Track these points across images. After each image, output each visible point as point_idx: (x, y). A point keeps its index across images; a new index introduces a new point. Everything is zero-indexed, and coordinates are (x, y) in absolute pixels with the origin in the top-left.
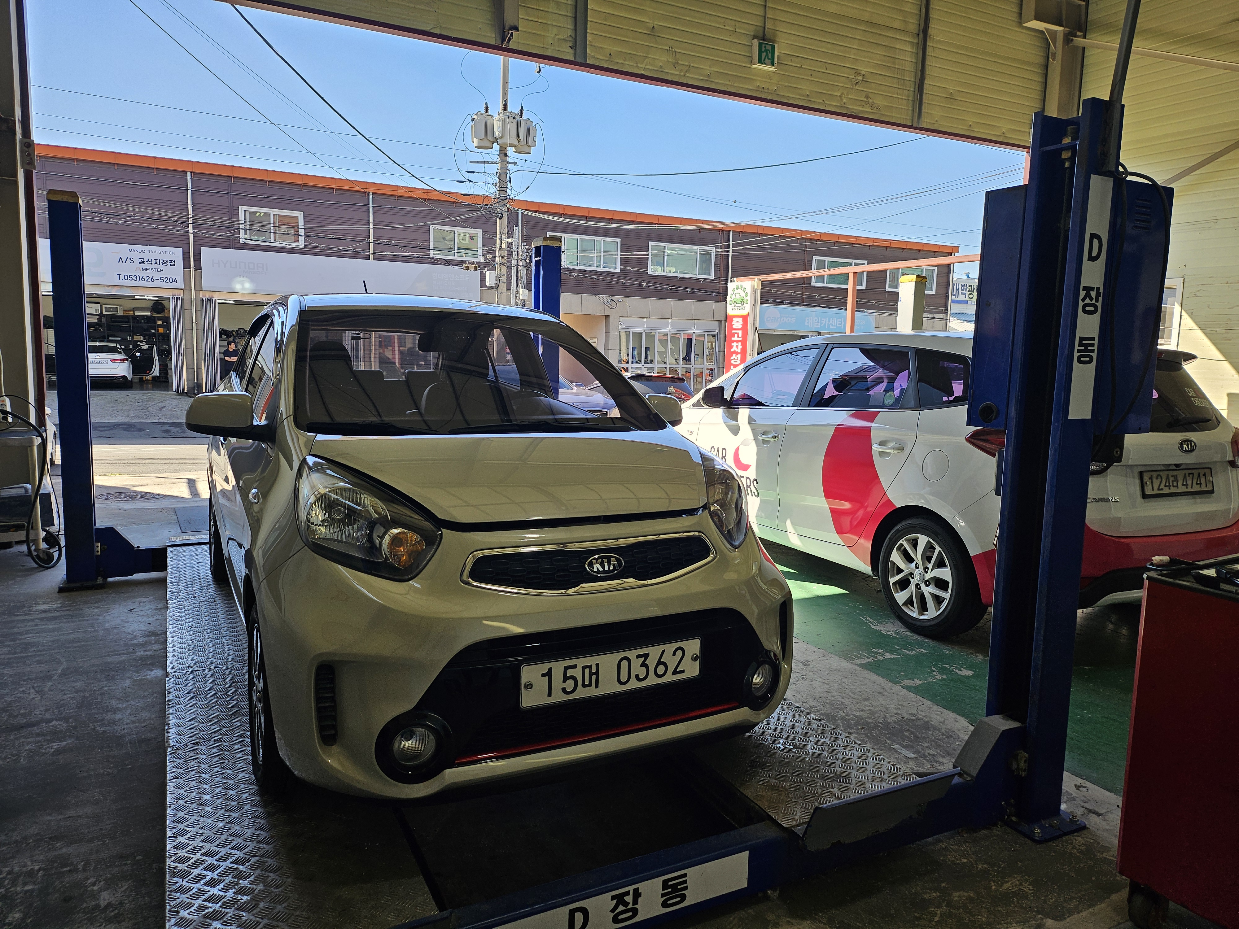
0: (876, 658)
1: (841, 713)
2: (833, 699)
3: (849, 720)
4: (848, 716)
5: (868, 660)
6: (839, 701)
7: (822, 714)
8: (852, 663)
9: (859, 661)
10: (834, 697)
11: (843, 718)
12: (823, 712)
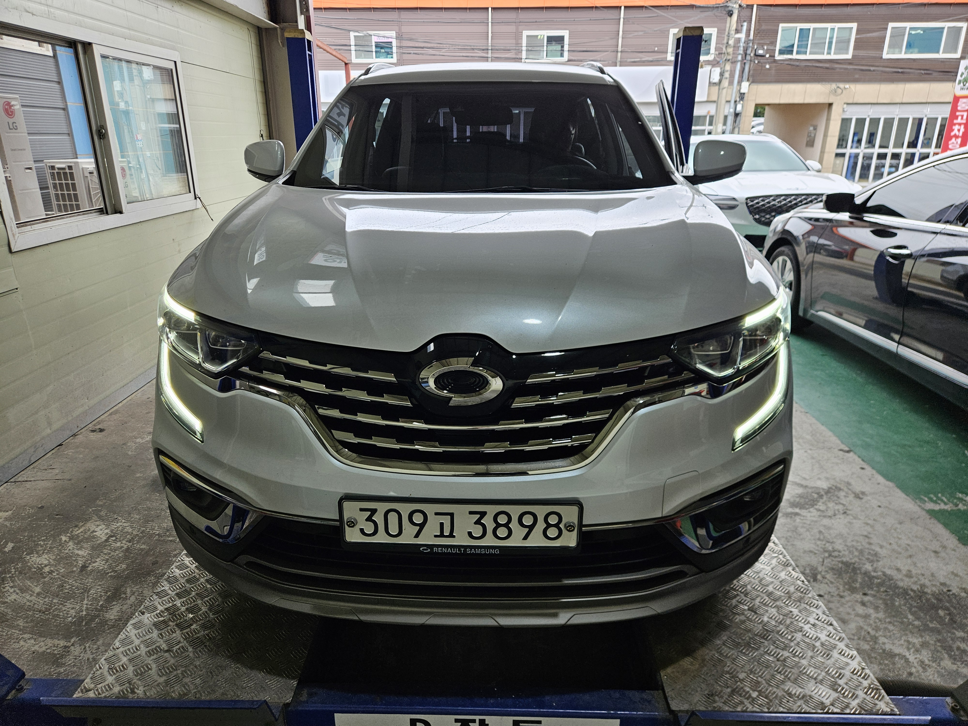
0: (957, 505)
1: (868, 567)
2: (867, 546)
3: (874, 577)
4: (875, 571)
5: (942, 506)
6: (874, 550)
7: (842, 562)
8: (920, 506)
9: (930, 506)
10: (870, 544)
11: (866, 573)
12: (844, 560)
